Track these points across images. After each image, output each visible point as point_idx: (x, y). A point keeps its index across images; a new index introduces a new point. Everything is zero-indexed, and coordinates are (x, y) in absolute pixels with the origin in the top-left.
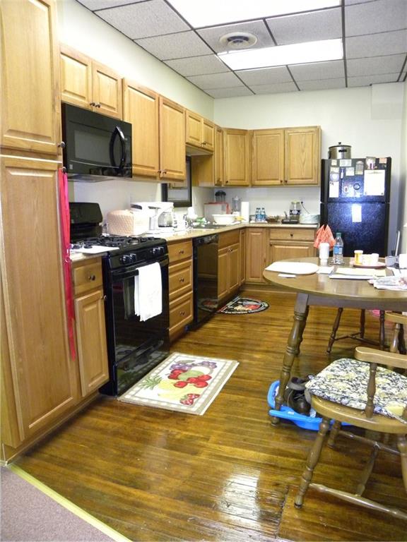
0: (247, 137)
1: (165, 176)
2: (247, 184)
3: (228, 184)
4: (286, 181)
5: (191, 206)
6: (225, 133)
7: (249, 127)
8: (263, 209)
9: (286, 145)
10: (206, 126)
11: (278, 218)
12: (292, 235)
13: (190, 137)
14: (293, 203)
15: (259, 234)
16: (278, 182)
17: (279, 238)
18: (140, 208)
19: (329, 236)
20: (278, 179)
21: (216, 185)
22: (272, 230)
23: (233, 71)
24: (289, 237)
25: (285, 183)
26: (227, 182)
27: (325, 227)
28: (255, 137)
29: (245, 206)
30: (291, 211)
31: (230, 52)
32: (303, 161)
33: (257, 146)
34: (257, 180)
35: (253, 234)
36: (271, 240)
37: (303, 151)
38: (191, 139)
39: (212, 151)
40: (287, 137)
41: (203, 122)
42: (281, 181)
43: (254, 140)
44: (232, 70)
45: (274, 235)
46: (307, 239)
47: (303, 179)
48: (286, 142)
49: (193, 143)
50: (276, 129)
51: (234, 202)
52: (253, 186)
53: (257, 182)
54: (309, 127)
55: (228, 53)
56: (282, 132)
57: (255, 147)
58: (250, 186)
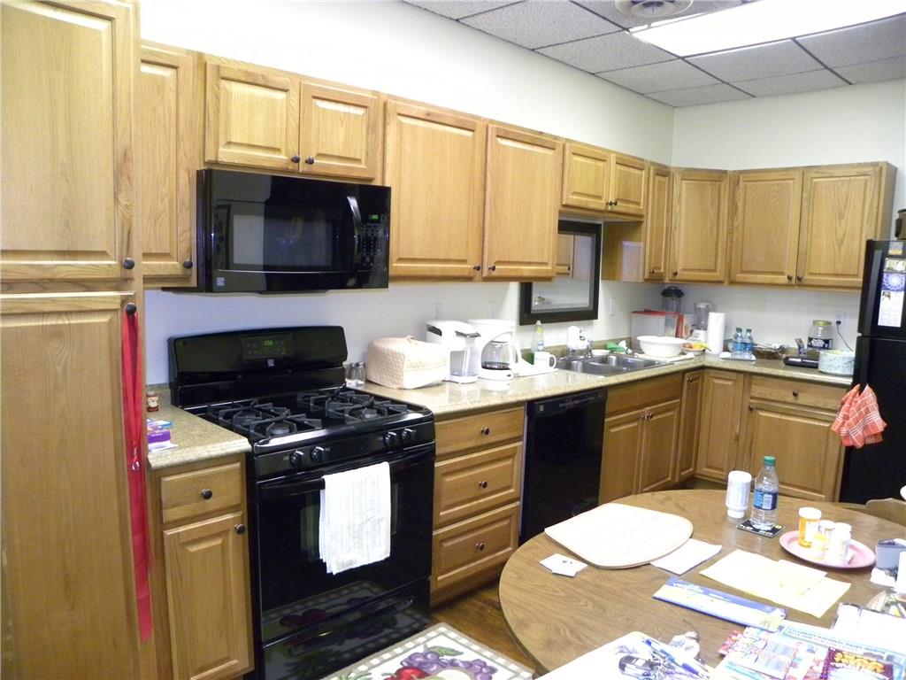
0: (725, 187)
1: (494, 273)
2: (721, 279)
3: (678, 277)
4: (799, 279)
5: (596, 318)
6: (678, 177)
7: (732, 165)
8: (749, 331)
9: (805, 204)
10: (623, 168)
11: (783, 350)
12: (795, 395)
13: (575, 193)
14: (814, 322)
15: (729, 383)
16: (783, 279)
17: (769, 397)
18: (439, 332)
19: (867, 411)
20: (782, 273)
21: (646, 280)
22: (755, 377)
23: (683, 58)
24: (791, 399)
25: (798, 282)
26: (676, 274)
27: (861, 390)
28: (741, 184)
29: (716, 320)
30: (810, 339)
31: (653, 25)
32: (840, 236)
33: (745, 204)
34: (742, 272)
35: (716, 381)
36: (752, 398)
37: (841, 216)
38: (575, 197)
39: (641, 216)
40: (807, 187)
41: (613, 161)
42: (790, 278)
43: (740, 191)
44: (679, 58)
45: (758, 390)
46: (828, 407)
47: (837, 275)
48: (805, 195)
49: (583, 205)
50: (787, 169)
51: (697, 310)
52: (732, 283)
53: (740, 277)
54: (860, 165)
55: (649, 28)
56: (797, 176)
57: (740, 205)
58: (726, 283)
